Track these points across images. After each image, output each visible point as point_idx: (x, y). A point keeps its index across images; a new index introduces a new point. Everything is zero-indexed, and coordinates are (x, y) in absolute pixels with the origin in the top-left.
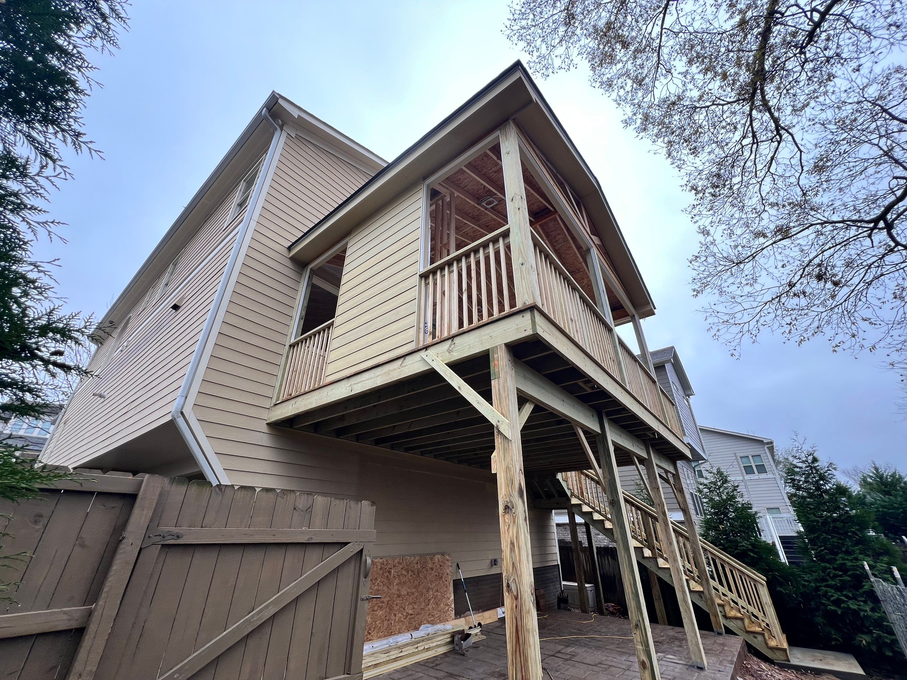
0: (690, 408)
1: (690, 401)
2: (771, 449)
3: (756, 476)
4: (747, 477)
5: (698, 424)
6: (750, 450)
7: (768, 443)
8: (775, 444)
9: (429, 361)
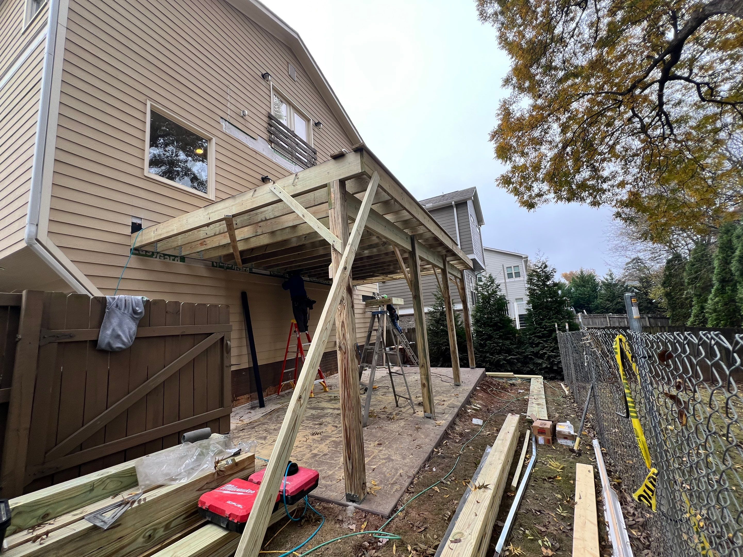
0: (480, 235)
1: (481, 229)
2: (526, 262)
3: (514, 279)
4: (508, 280)
5: (483, 246)
6: (512, 262)
7: (525, 258)
8: (529, 259)
9: (277, 193)
